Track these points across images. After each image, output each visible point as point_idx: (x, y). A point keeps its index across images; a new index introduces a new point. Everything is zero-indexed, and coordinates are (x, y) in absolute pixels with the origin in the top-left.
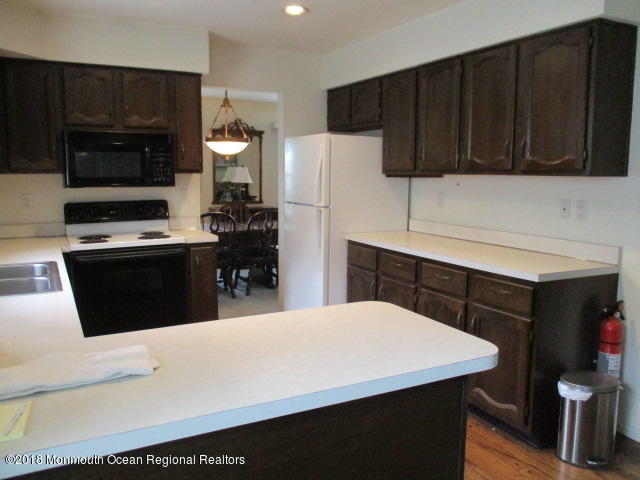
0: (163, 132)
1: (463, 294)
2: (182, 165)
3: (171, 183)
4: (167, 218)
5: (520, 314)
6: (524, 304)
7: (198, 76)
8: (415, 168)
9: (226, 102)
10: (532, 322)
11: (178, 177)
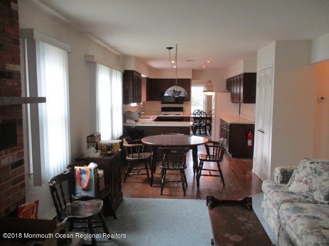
2: (185, 99)
3: (182, 103)
4: (183, 111)
7: (189, 79)
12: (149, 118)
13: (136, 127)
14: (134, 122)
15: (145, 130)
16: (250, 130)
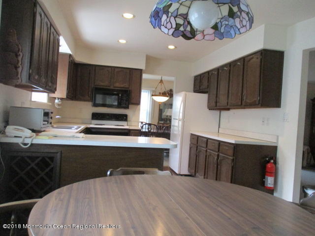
0: (127, 89)
1: (217, 150)
2: (132, 102)
3: (127, 107)
4: (127, 121)
5: (229, 156)
6: (231, 152)
7: (141, 70)
8: (216, 106)
9: (161, 81)
10: (233, 159)
11: (130, 106)
12: (70, 128)
13: (32, 144)
14: (28, 133)
15: (59, 155)
16: (272, 158)
